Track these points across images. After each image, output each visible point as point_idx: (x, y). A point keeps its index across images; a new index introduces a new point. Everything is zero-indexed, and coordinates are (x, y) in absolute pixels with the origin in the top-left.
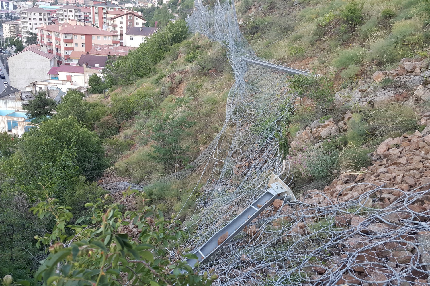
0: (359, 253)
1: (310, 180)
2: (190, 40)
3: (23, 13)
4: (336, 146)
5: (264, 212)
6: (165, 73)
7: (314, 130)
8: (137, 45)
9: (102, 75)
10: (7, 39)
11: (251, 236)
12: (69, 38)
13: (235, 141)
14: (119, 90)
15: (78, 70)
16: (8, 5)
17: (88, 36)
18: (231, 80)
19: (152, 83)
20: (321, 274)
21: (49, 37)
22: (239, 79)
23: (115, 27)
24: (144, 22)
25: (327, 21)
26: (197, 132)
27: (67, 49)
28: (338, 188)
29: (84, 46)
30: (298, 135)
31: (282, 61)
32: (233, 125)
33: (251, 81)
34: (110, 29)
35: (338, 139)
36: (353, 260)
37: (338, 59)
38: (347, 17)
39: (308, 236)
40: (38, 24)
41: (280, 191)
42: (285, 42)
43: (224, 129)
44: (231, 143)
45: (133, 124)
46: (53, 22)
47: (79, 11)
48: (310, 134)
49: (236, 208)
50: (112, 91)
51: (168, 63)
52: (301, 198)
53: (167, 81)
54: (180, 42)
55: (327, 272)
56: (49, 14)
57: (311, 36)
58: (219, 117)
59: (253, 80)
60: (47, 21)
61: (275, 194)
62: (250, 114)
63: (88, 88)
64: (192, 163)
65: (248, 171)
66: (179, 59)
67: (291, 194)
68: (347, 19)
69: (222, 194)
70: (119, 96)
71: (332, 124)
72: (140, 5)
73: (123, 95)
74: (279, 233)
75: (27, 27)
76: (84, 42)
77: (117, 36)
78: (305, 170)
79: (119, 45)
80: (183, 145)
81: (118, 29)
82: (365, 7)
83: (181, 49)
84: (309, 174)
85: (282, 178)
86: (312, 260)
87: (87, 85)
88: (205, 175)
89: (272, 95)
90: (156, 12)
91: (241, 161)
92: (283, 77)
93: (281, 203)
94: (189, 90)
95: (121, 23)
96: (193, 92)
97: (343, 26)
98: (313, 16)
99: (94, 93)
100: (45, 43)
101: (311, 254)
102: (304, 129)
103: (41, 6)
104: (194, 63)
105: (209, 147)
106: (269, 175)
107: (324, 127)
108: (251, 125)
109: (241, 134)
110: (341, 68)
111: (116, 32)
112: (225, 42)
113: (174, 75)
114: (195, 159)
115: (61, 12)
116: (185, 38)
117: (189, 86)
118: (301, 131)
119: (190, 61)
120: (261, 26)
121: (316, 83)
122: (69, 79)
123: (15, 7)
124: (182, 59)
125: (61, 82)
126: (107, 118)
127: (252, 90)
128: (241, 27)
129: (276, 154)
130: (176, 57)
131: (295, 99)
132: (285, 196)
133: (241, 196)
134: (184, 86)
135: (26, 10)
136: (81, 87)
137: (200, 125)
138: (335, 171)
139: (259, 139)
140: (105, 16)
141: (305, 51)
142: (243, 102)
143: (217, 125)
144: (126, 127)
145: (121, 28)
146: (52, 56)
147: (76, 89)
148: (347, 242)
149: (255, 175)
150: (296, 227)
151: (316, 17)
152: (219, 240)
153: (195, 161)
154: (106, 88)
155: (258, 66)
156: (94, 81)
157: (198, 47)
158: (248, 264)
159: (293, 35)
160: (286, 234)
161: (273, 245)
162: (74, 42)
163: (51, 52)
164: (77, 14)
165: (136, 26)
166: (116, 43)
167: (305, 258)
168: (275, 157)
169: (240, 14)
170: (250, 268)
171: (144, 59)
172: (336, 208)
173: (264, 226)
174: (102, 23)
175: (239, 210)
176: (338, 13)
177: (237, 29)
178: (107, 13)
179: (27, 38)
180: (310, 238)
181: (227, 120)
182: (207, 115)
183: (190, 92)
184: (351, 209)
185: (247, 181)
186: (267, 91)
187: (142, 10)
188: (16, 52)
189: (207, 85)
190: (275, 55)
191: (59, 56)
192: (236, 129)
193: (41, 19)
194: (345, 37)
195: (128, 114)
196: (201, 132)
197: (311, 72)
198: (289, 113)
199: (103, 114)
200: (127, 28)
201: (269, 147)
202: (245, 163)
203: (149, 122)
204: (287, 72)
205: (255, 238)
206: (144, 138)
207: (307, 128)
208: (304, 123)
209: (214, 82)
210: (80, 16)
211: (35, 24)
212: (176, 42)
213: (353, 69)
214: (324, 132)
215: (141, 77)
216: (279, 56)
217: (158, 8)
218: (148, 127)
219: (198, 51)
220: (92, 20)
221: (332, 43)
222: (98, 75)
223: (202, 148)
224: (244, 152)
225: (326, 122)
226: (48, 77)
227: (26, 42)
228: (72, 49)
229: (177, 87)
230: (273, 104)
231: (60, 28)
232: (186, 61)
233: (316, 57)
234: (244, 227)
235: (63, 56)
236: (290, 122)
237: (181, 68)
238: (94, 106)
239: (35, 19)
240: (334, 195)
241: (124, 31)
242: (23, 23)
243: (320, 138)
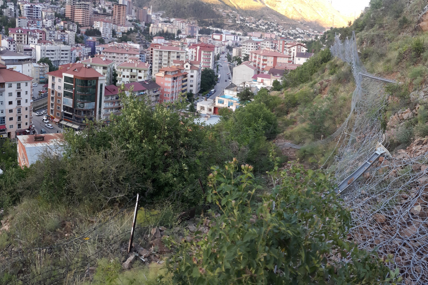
0: (425, 187)
1: (398, 144)
2: (332, 61)
3: (244, 43)
4: (412, 124)
5: (374, 164)
6: (317, 81)
7: (400, 115)
8: (302, 64)
9: (281, 80)
10: (234, 57)
11: (367, 179)
12: (265, 58)
13: (356, 122)
14: (289, 89)
15: (268, 77)
16: (237, 38)
17: (275, 57)
18: (354, 86)
19: (309, 86)
20: (406, 199)
21: (255, 57)
22: (358, 85)
23: (290, 52)
24: (307, 49)
25: (404, 50)
26: (335, 117)
27: (263, 65)
28: (414, 148)
29: (273, 63)
30: (391, 118)
31: (380, 74)
32: (355, 113)
33: (364, 87)
34: (288, 53)
35: (412, 120)
36: (422, 191)
37: (411, 73)
38: (415, 48)
39: (398, 178)
40: (251, 50)
41: (382, 152)
42: (381, 63)
43: (351, 115)
44: (354, 124)
45: (296, 110)
46: (258, 48)
47: (272, 42)
48: (397, 118)
49: (358, 162)
50: (285, 90)
51: (319, 75)
52: (394, 155)
53: (318, 85)
54: (326, 62)
55: (409, 199)
56: (257, 44)
57: (396, 59)
58: (348, 108)
59: (365, 86)
60: (256, 48)
61: (379, 154)
62: (365, 107)
63: (272, 88)
64: (332, 135)
65: (364, 140)
66: (326, 72)
67: (388, 153)
68: (415, 49)
69: (349, 154)
70: (289, 93)
71: (410, 111)
72: (305, 39)
73: (292, 93)
74: (383, 177)
75: (245, 51)
76: (273, 61)
77: (291, 58)
78: (395, 139)
79: (292, 63)
80: (326, 125)
81: (292, 54)
82: (425, 42)
83: (327, 66)
84: (398, 140)
85: (383, 144)
86: (401, 192)
87: (271, 86)
88: (340, 142)
89: (375, 95)
90: (313, 44)
91: (360, 134)
92: (381, 84)
93: (383, 159)
94: (331, 91)
95: (294, 50)
96: (334, 92)
97: (413, 53)
98: (396, 47)
99: (275, 91)
100: (253, 60)
101: (400, 189)
102: (394, 115)
103: (253, 39)
104: (334, 75)
105: (342, 126)
106: (376, 142)
107: (405, 113)
108: (365, 113)
109: (360, 118)
110: (413, 78)
111: (290, 55)
112: (351, 63)
113: (322, 83)
114: (334, 133)
115: (263, 43)
116: (329, 60)
117: (331, 89)
118: (393, 116)
119: (332, 74)
120: (369, 53)
121: (399, 88)
122: (262, 82)
123: (240, 39)
124: (327, 72)
125: (258, 83)
126: (282, 105)
127: (365, 92)
128: (359, 54)
129: (380, 129)
130: (324, 71)
131: (389, 97)
132: (385, 154)
133: (360, 155)
134: (328, 89)
135: (246, 41)
136: (268, 87)
137: (337, 112)
138: (412, 138)
139: (369, 121)
140: (285, 46)
141: (393, 69)
142: (361, 99)
143: (346, 113)
144: (292, 111)
145: (294, 53)
146: (255, 68)
147: (265, 88)
148: (419, 180)
149: (368, 142)
150: (391, 172)
151: (398, 48)
152: (349, 182)
153: (334, 134)
154: (282, 88)
155: (368, 78)
156: (276, 83)
157: (336, 66)
158: (366, 196)
159: (386, 59)
160: (386, 177)
161: (380, 184)
162: (268, 60)
163: (255, 66)
164: (271, 44)
165: (302, 52)
166: (289, 62)
167: (397, 191)
168: (379, 131)
169: (359, 46)
170: (367, 198)
171: (305, 72)
172: (413, 161)
173: (374, 173)
174: (283, 50)
175: (360, 164)
176: (410, 45)
177: (357, 55)
178: (287, 44)
179: (244, 57)
180: (399, 179)
181: (352, 110)
182: (341, 107)
183: (332, 93)
184: (421, 161)
185: (364, 146)
186: (373, 93)
187: (305, 42)
188: (238, 64)
189: (341, 89)
190: (376, 70)
191: (259, 68)
192: (357, 116)
193: (252, 47)
194: (415, 60)
195: (294, 104)
196: (338, 117)
197: (397, 81)
198: (385, 106)
199: (280, 103)
200: (297, 53)
201: (375, 126)
202: (362, 135)
203: (306, 110)
204: (383, 81)
205: (369, 180)
206: (303, 119)
207: (396, 114)
208: (394, 111)
209: (344, 87)
210: (272, 45)
211: (249, 49)
212: (325, 62)
213: (419, 79)
214: (405, 116)
215: (303, 82)
216: (379, 71)
217: (315, 41)
218: (306, 113)
219: (336, 68)
220: (278, 48)
221: (408, 64)
222: (278, 80)
223: (338, 126)
224: (361, 129)
225: (406, 110)
226: (252, 79)
227: (243, 59)
228: (266, 64)
229: (324, 90)
230: (376, 100)
231: (261, 52)
232: (329, 74)
233: (399, 72)
234: (363, 174)
235: (261, 68)
236: (386, 111)
237: (326, 78)
238: (274, 98)
239: (249, 46)
240: (412, 152)
241: (295, 55)
242: (243, 48)
243: (403, 119)
